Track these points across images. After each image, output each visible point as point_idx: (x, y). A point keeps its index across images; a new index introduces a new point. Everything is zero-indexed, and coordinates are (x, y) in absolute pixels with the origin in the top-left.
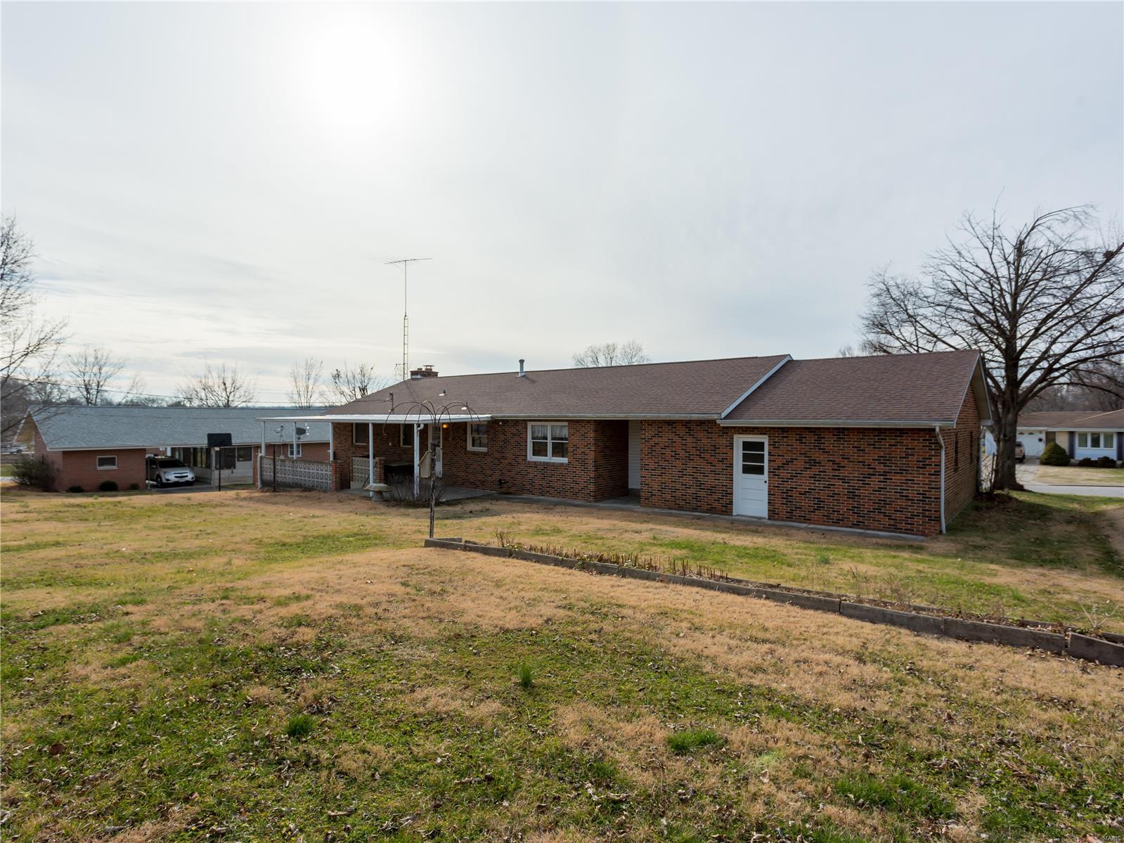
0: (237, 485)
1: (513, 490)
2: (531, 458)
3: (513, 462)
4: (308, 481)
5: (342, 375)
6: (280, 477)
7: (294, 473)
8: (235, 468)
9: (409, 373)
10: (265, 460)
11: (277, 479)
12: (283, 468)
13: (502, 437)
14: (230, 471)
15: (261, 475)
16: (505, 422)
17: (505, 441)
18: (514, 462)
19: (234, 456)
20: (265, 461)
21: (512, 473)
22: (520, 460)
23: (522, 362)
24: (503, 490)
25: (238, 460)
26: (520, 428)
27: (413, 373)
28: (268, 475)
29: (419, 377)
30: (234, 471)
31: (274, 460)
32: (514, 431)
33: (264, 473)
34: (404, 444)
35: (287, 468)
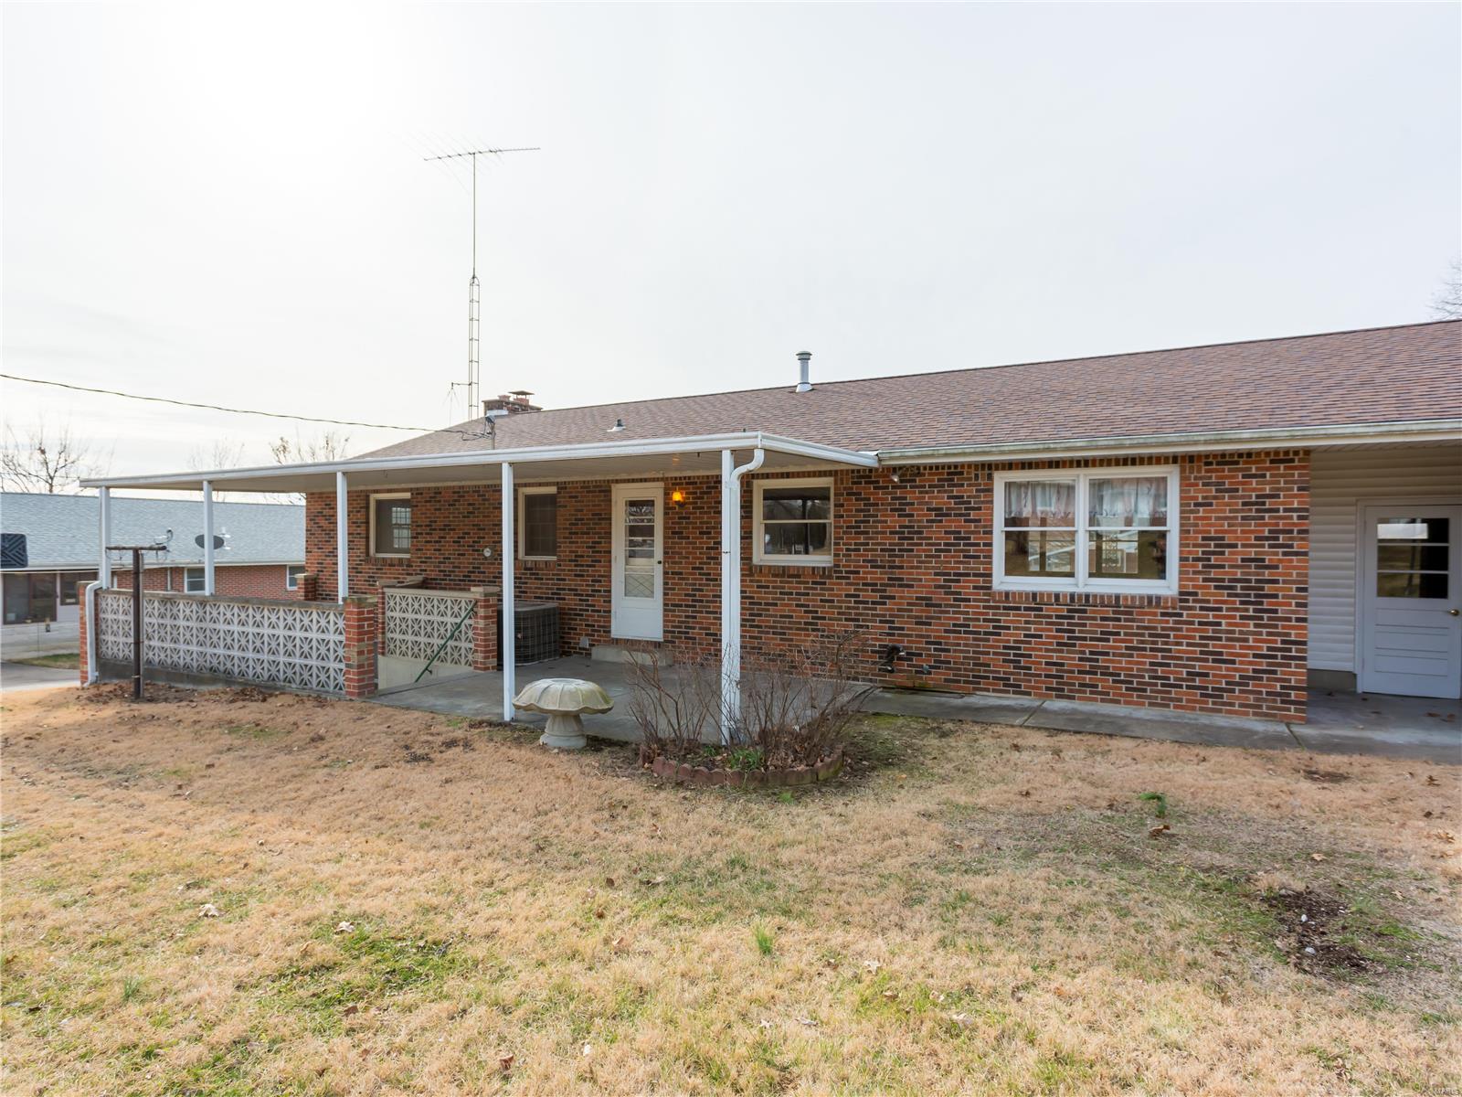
0: (56, 657)
1: (937, 677)
2: (1002, 581)
3: (939, 596)
4: (255, 662)
5: (291, 447)
6: (157, 649)
7: (205, 637)
8: (54, 618)
9: (482, 406)
10: (110, 599)
11: (146, 654)
12: (168, 621)
13: (894, 521)
14: (42, 626)
15: (98, 642)
16: (911, 474)
17: (908, 534)
18: (941, 593)
19: (52, 595)
20: (109, 602)
21: (935, 630)
22: (966, 588)
23: (804, 357)
24: (900, 679)
25: (63, 603)
26: (968, 491)
27: (490, 405)
28: (119, 644)
29: (505, 412)
30: (53, 625)
31: (137, 597)
32: (941, 499)
33: (109, 638)
34: (527, 554)
35: (182, 623)
